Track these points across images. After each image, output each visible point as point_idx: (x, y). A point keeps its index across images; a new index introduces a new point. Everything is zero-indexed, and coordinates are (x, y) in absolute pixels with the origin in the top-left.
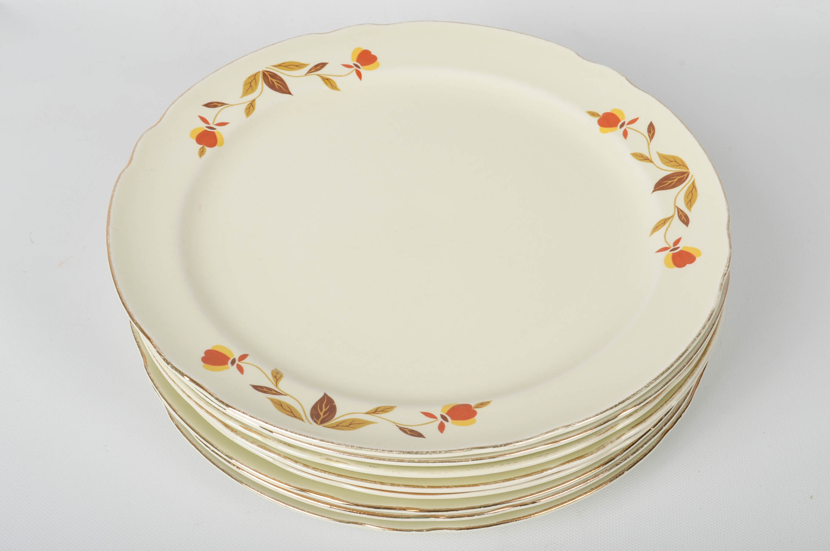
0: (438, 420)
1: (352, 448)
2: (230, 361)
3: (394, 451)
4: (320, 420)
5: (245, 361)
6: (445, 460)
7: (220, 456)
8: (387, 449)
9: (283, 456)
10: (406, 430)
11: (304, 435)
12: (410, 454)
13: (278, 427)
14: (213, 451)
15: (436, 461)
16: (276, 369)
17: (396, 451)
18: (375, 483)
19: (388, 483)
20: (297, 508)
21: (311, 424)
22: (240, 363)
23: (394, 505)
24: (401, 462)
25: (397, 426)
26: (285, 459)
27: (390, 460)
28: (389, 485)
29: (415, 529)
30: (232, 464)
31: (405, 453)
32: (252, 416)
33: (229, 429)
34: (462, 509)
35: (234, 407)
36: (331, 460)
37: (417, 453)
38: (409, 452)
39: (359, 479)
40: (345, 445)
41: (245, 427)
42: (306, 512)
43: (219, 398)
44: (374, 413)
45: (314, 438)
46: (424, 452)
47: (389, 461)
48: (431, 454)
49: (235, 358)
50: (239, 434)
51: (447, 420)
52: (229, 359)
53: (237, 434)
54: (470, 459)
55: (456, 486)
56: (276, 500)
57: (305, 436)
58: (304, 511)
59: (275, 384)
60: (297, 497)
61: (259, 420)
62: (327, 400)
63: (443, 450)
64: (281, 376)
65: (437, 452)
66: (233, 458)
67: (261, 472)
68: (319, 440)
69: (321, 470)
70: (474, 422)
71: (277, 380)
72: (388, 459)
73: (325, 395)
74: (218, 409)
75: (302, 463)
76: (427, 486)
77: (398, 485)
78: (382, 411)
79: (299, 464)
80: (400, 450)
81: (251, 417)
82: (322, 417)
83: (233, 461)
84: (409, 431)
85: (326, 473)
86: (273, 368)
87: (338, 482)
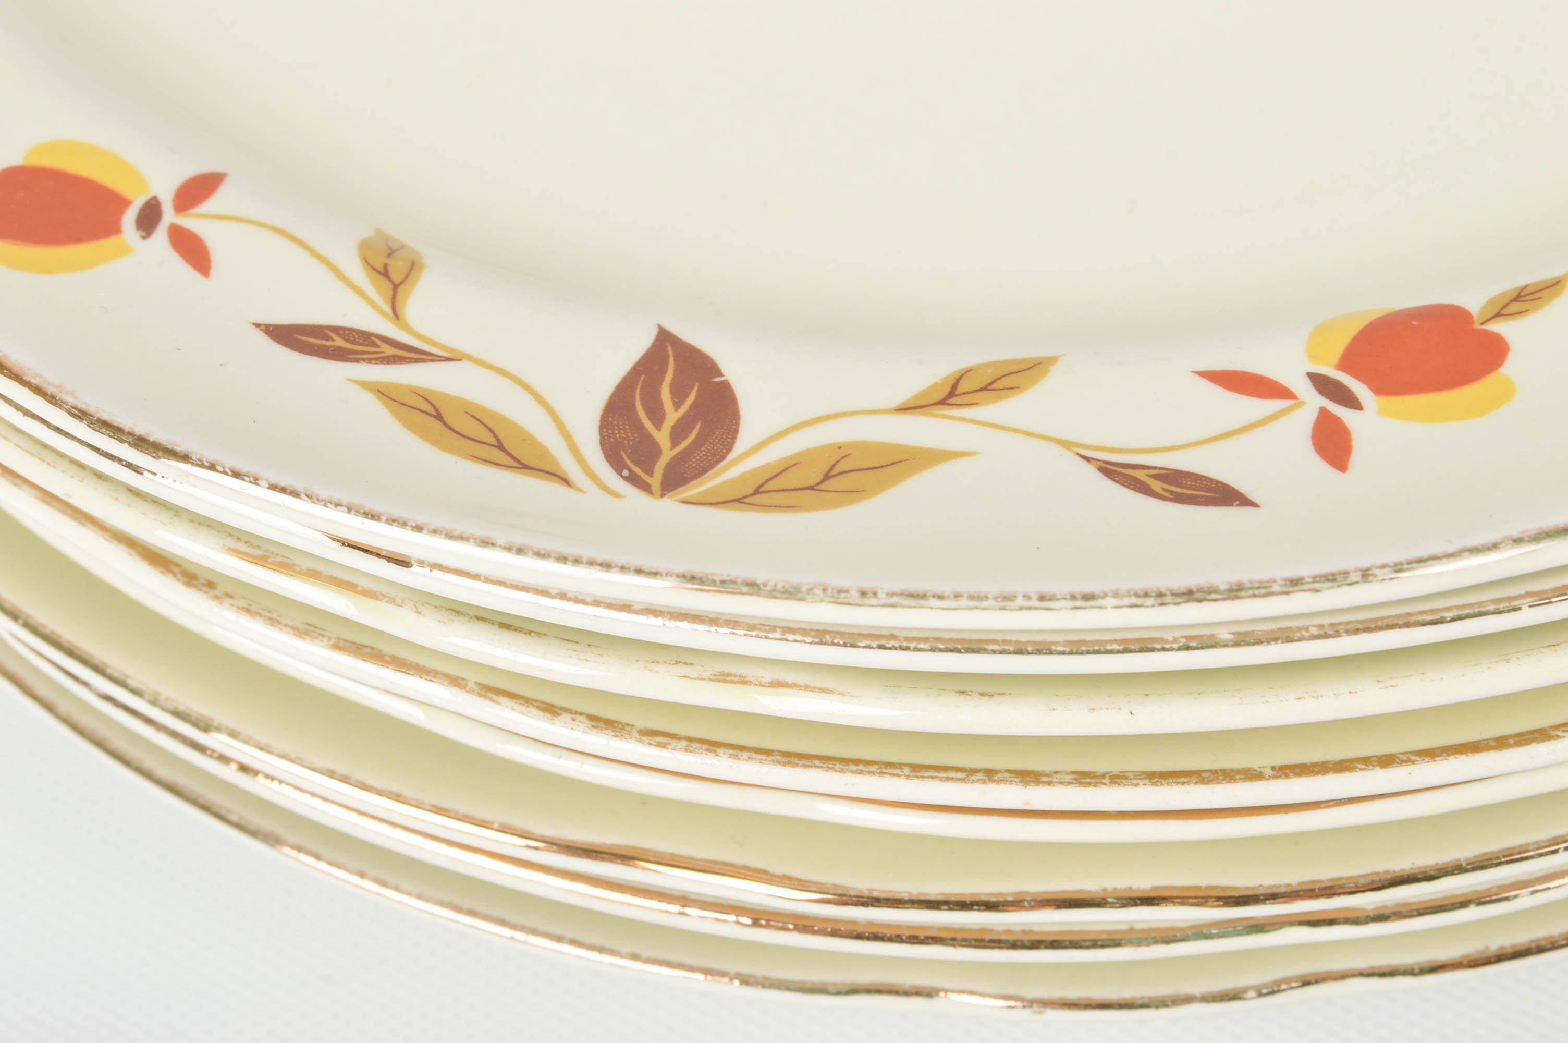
0: (1301, 404)
1: (866, 601)
2: (129, 218)
3: (1105, 596)
4: (660, 468)
5: (213, 204)
6: (1382, 618)
7: (149, 721)
8: (1067, 589)
9: (476, 688)
10: (1140, 475)
11: (585, 559)
12: (1200, 601)
13: (435, 532)
14: (108, 698)
15: (1332, 625)
16: (379, 232)
17: (1116, 595)
18: (992, 780)
19: (1056, 772)
20: (574, 942)
21: (616, 495)
22: (188, 222)
23: (1090, 885)
24: (1141, 650)
25: (1087, 459)
26: (492, 700)
27: (1076, 648)
28: (1069, 783)
29: (1198, 989)
30: (211, 756)
31: (1168, 599)
32: (283, 483)
33: (174, 575)
34: (1457, 869)
35: (181, 448)
36: (743, 681)
37: (1235, 592)
38: (1190, 593)
39: (900, 766)
40: (824, 590)
41: (257, 552)
42: (622, 957)
43: (92, 410)
44: (943, 402)
45: (645, 568)
46: (1275, 581)
47: (1071, 653)
48: (1317, 591)
49: (155, 199)
50: (231, 597)
51: (1352, 402)
52: (123, 203)
53: (216, 598)
54: (1520, 597)
55: (1431, 754)
56: (459, 909)
57: (591, 563)
58: (613, 952)
59: (388, 310)
60: (570, 891)
61: (325, 503)
62: (675, 361)
63: (1379, 562)
64: (414, 267)
65: (1346, 573)
66: (215, 723)
67: (370, 781)
68: (678, 576)
69: (690, 739)
70: (1507, 392)
71: (396, 287)
72: (1067, 643)
73: (664, 338)
74: (99, 476)
75: (581, 714)
76: (1273, 768)
77: (1117, 779)
78: (985, 388)
79: (566, 717)
80: (1141, 584)
81: (283, 490)
82: (668, 454)
83: (215, 740)
84: (1154, 477)
85: (720, 751)
86: (366, 232)
87: (792, 795)
